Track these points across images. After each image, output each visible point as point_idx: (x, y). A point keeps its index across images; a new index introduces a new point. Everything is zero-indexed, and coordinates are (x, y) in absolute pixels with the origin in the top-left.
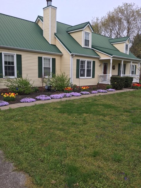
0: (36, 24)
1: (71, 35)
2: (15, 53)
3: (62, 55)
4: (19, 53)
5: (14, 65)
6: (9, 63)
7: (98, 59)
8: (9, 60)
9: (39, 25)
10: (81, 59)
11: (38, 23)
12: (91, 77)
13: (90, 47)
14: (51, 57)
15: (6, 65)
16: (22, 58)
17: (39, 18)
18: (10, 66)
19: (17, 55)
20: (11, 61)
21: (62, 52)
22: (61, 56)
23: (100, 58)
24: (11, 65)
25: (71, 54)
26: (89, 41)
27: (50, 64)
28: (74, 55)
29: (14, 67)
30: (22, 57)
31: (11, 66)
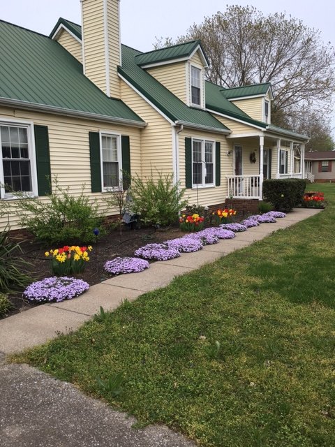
0: (52, 41)
1: (150, 73)
2: (30, 122)
3: (145, 127)
4: (42, 121)
5: (30, 158)
6: (15, 152)
7: (226, 136)
8: (15, 142)
9: (61, 43)
10: (195, 137)
11: (58, 39)
12: (213, 184)
13: (202, 106)
14: (119, 133)
15: (6, 159)
16: (50, 136)
17: (61, 25)
18: (17, 162)
19: (36, 127)
20: (19, 145)
21: (143, 118)
22: (142, 129)
23: (230, 134)
24: (21, 159)
25: (173, 124)
26: (199, 90)
27: (116, 151)
28: (182, 127)
29: (29, 162)
30: (49, 132)
31: (21, 161)
